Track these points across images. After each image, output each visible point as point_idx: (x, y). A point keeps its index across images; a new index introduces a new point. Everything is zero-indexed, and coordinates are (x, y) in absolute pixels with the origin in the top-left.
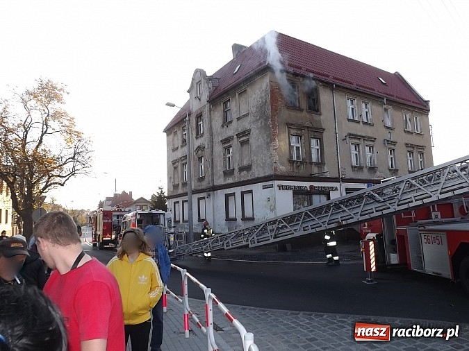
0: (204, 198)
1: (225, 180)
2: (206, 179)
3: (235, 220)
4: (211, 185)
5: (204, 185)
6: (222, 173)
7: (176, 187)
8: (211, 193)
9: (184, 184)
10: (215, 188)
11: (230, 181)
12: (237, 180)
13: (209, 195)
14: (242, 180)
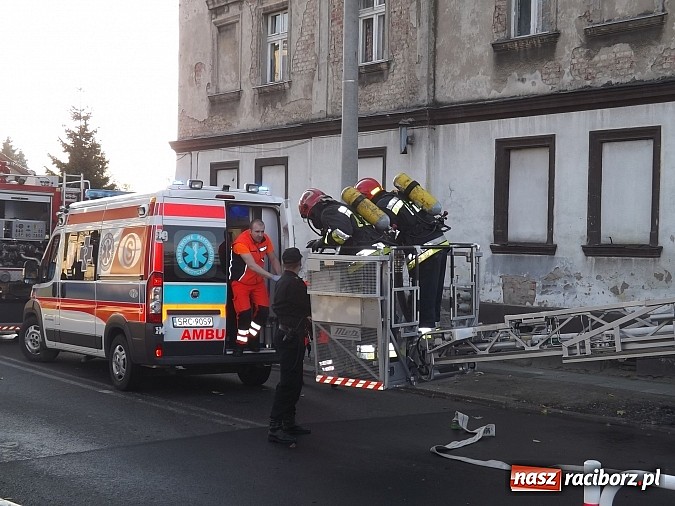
0: (380, 153)
1: (500, 80)
2: (397, 75)
3: (548, 249)
4: (423, 97)
5: (385, 97)
6: (483, 50)
7: (223, 103)
8: (422, 133)
9: (270, 95)
10: (442, 114)
11: (532, 83)
12: (568, 81)
13: (411, 142)
14: (602, 80)
